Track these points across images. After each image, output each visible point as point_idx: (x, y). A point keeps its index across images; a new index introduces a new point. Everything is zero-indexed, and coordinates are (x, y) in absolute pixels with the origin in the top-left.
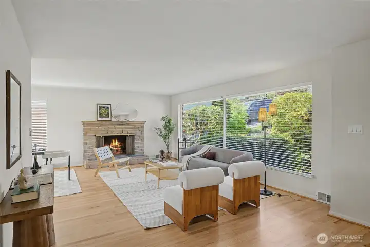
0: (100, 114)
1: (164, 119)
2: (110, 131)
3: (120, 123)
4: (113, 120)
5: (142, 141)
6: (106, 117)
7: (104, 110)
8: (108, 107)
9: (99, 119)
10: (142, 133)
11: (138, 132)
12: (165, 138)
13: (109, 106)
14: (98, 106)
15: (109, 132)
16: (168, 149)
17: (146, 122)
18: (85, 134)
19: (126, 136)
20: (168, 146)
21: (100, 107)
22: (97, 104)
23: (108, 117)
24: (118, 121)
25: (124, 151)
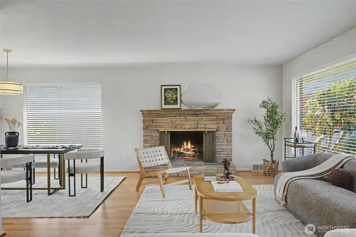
0: (165, 100)
1: (264, 104)
2: (178, 124)
3: (193, 113)
4: (184, 107)
5: (229, 141)
6: (173, 104)
7: (171, 93)
8: (176, 89)
9: (164, 107)
10: (229, 129)
11: (223, 127)
12: (267, 137)
13: (178, 87)
14: (163, 87)
15: (178, 127)
16: (272, 155)
17: (234, 110)
18: (146, 128)
19: (202, 132)
20: (272, 152)
21: (165, 90)
22: (162, 86)
23: (177, 104)
24: (191, 110)
25: (200, 155)
